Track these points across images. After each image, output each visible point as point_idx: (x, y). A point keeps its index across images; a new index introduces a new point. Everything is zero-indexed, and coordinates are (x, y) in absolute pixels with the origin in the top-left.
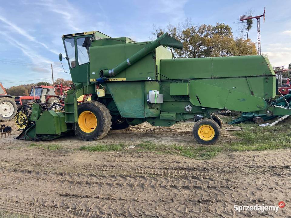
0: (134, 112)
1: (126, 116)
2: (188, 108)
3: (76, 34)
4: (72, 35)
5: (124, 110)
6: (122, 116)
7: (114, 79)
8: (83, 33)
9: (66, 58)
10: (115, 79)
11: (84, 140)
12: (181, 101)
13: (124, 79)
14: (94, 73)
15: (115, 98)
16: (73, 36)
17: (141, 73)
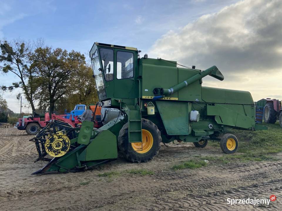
0: (180, 130)
1: (172, 133)
2: (211, 126)
3: (115, 46)
4: (110, 45)
5: (170, 128)
6: (168, 134)
7: (167, 98)
8: (124, 47)
9: (100, 69)
10: (169, 98)
11: (139, 162)
12: (207, 120)
13: (177, 99)
14: (146, 90)
15: (163, 117)
16: (112, 47)
17: (191, 95)
